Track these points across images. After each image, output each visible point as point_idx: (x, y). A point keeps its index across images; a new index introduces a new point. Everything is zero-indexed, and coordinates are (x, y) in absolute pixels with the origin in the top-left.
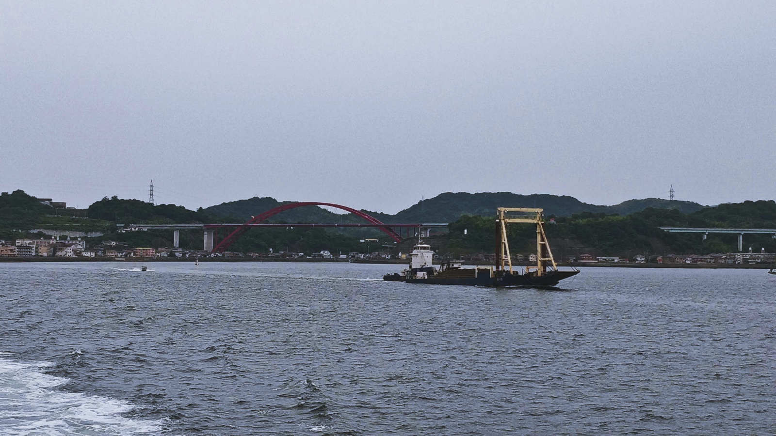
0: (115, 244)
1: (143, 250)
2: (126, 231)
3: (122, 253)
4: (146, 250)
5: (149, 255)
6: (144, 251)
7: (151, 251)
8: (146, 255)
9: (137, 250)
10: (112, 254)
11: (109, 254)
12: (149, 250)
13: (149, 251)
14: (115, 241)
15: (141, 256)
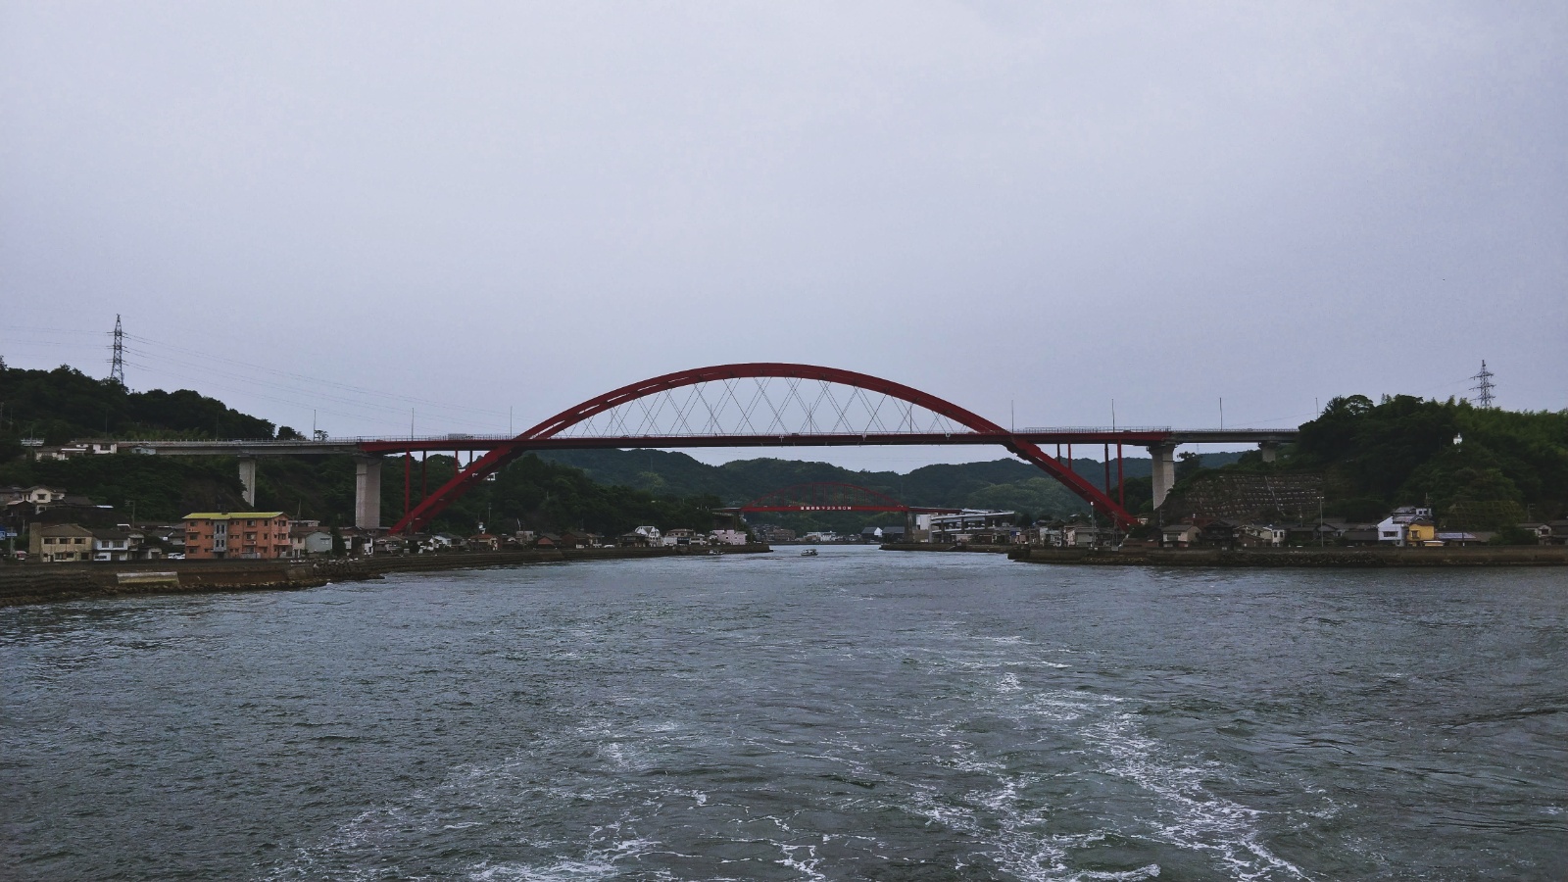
0: (48, 499)
1: (231, 521)
2: (67, 453)
3: (118, 541)
4: (249, 521)
5: (265, 549)
6: (238, 529)
7: (275, 529)
8: (252, 548)
9: (193, 522)
10: (62, 548)
11: (46, 548)
12: (266, 521)
13: (261, 528)
14: (49, 486)
15: (221, 554)
